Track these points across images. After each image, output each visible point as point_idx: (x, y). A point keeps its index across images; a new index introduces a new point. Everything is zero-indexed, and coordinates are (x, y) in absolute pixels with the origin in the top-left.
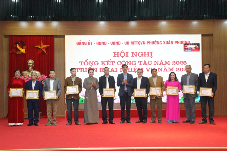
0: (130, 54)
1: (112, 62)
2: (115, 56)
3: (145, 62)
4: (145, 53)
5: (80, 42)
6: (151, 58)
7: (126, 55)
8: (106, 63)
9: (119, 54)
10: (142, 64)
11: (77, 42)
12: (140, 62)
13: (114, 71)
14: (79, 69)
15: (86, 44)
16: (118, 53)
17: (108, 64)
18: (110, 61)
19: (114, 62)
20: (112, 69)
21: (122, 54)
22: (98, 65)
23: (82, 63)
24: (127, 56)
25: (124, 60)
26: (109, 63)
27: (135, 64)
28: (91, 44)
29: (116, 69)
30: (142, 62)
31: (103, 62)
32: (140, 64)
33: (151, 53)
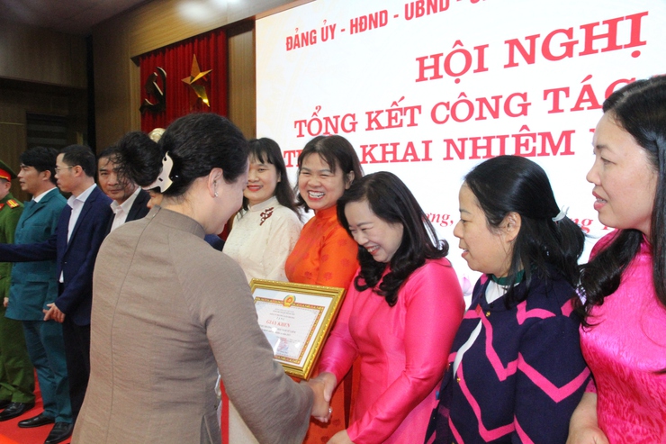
0: (497, 55)
1: (409, 112)
2: (422, 78)
3: (588, 89)
4: (588, 28)
5: (297, 36)
6: (636, 54)
7: (475, 65)
8: (383, 119)
9: (442, 60)
10: (566, 103)
11: (288, 38)
12: (556, 92)
13: (416, 159)
14: (292, 154)
15: (315, 42)
16: (436, 57)
17: (394, 123)
18: (402, 105)
19: (419, 108)
20: (410, 145)
21: (458, 63)
22: (354, 129)
23: (303, 124)
24: (481, 68)
25: (463, 94)
26: (396, 118)
27: (524, 112)
28: (333, 38)
29: (427, 143)
30: (567, 90)
31: (373, 116)
32: (556, 109)
33: (636, 20)
